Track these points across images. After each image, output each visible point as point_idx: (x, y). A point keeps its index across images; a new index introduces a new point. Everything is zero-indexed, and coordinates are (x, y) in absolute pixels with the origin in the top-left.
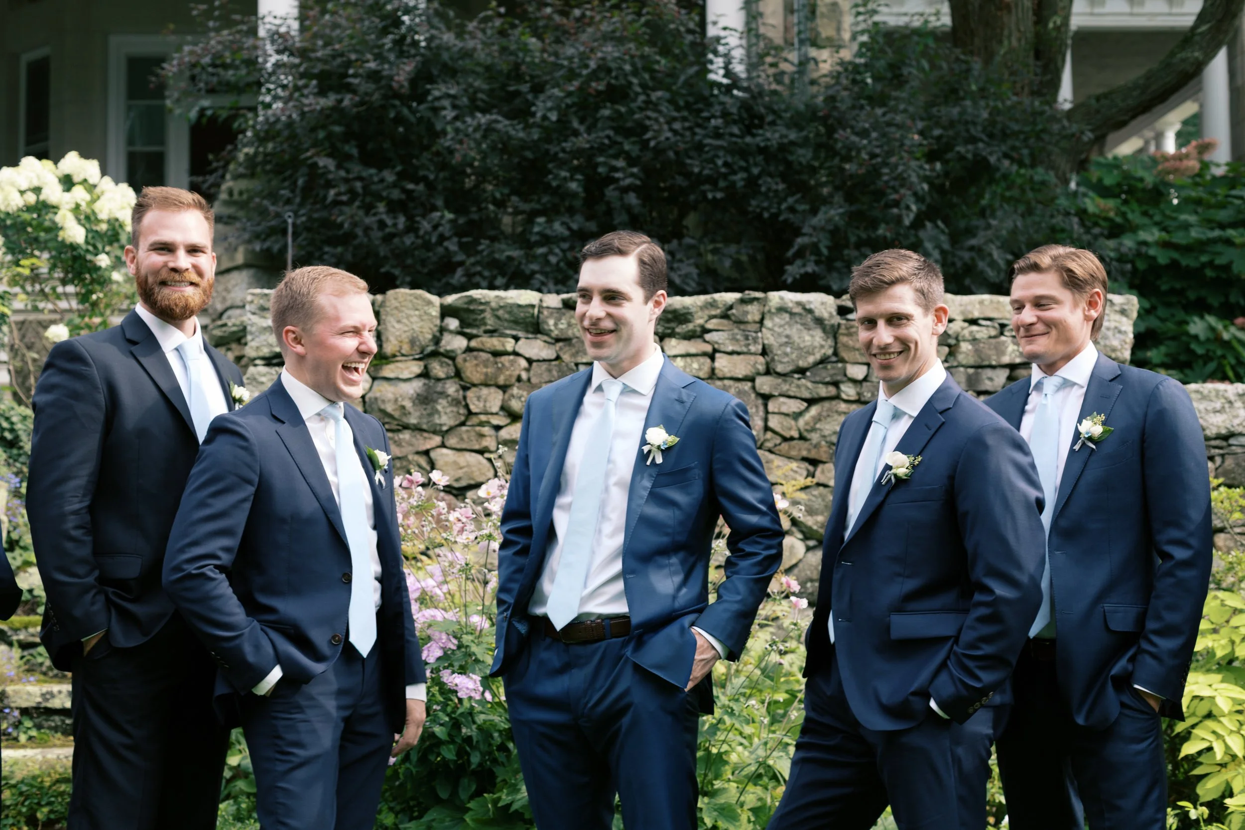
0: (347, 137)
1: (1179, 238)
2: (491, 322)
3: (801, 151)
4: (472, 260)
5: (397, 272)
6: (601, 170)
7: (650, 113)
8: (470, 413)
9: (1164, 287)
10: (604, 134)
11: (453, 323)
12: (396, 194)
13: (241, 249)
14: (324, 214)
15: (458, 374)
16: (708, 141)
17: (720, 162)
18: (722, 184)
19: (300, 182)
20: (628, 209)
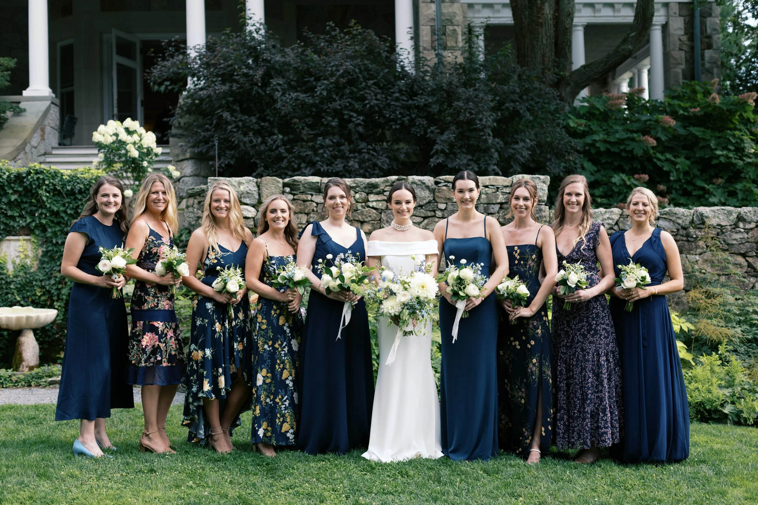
0: (234, 102)
1: (612, 139)
2: (302, 189)
3: (434, 106)
4: (291, 156)
5: (258, 161)
6: (345, 117)
7: (367, 91)
9: (603, 161)
10: (346, 101)
11: (287, 189)
12: (256, 127)
13: (188, 151)
14: (226, 136)
16: (393, 103)
17: (398, 113)
18: (399, 122)
19: (215, 122)
20: (359, 133)
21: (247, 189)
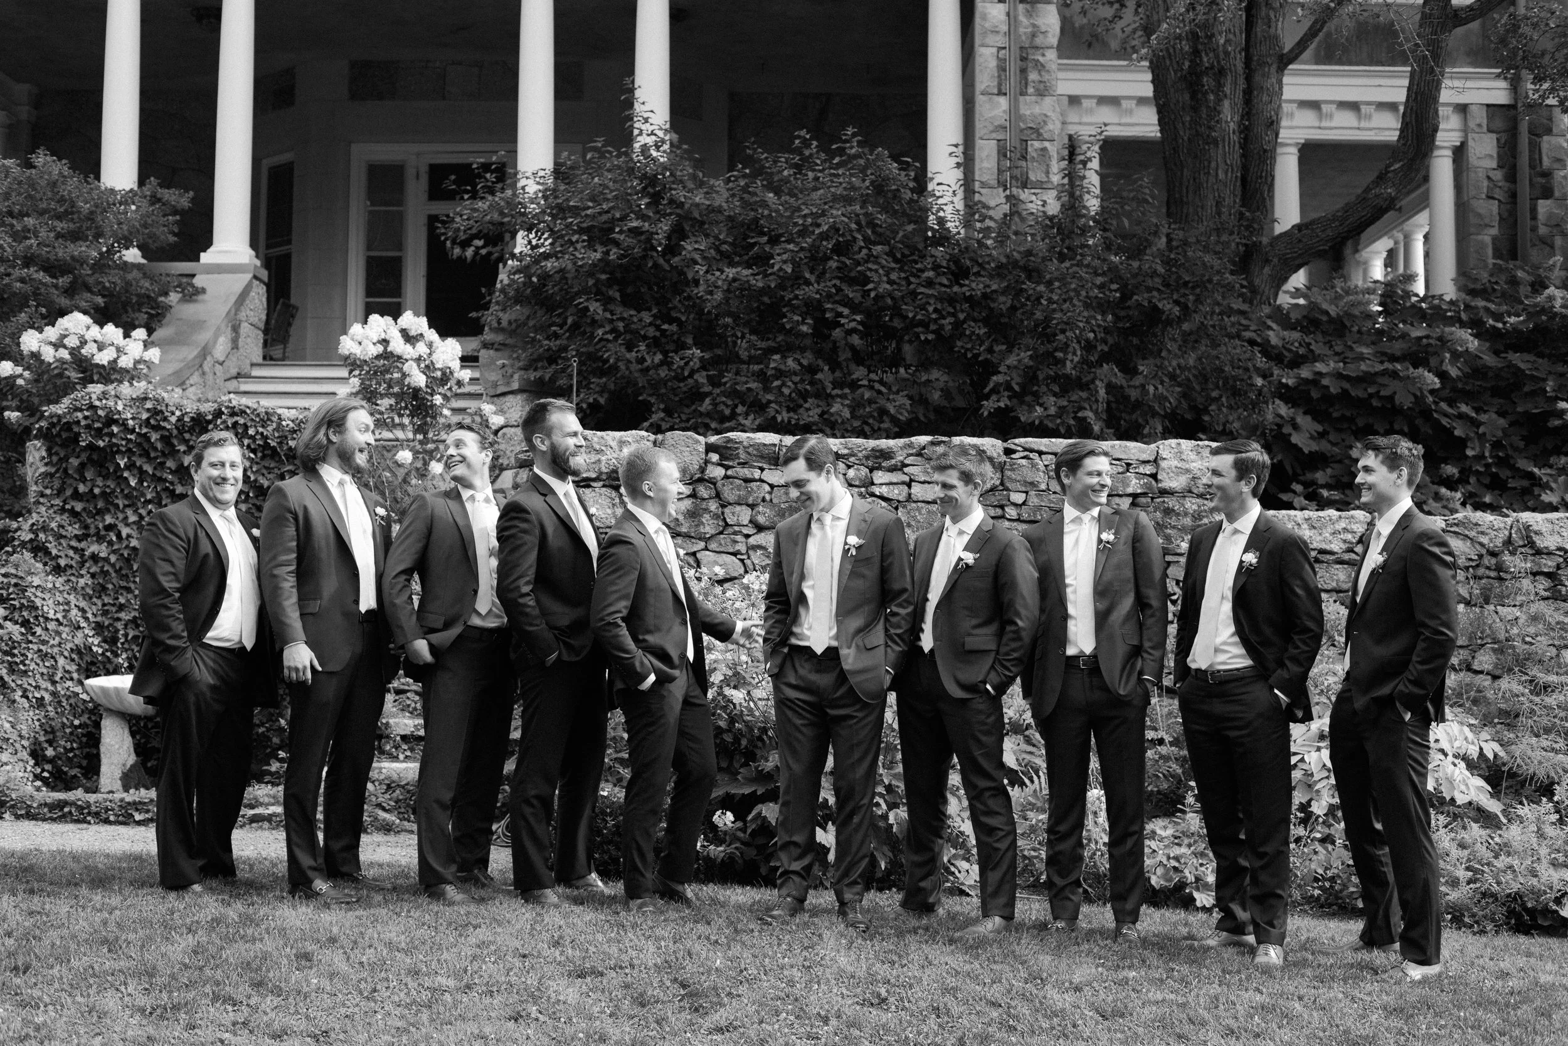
0: (610, 283)
1: (1352, 371)
2: (743, 456)
3: (1002, 299)
4: (718, 391)
5: (653, 400)
6: (827, 315)
7: (870, 265)
8: (727, 525)
9: (1335, 415)
10: (829, 285)
11: (715, 457)
12: (651, 332)
13: (516, 376)
14: (591, 349)
15: (718, 496)
16: (922, 290)
17: (931, 309)
18: (933, 327)
19: (570, 321)
20: (852, 348)
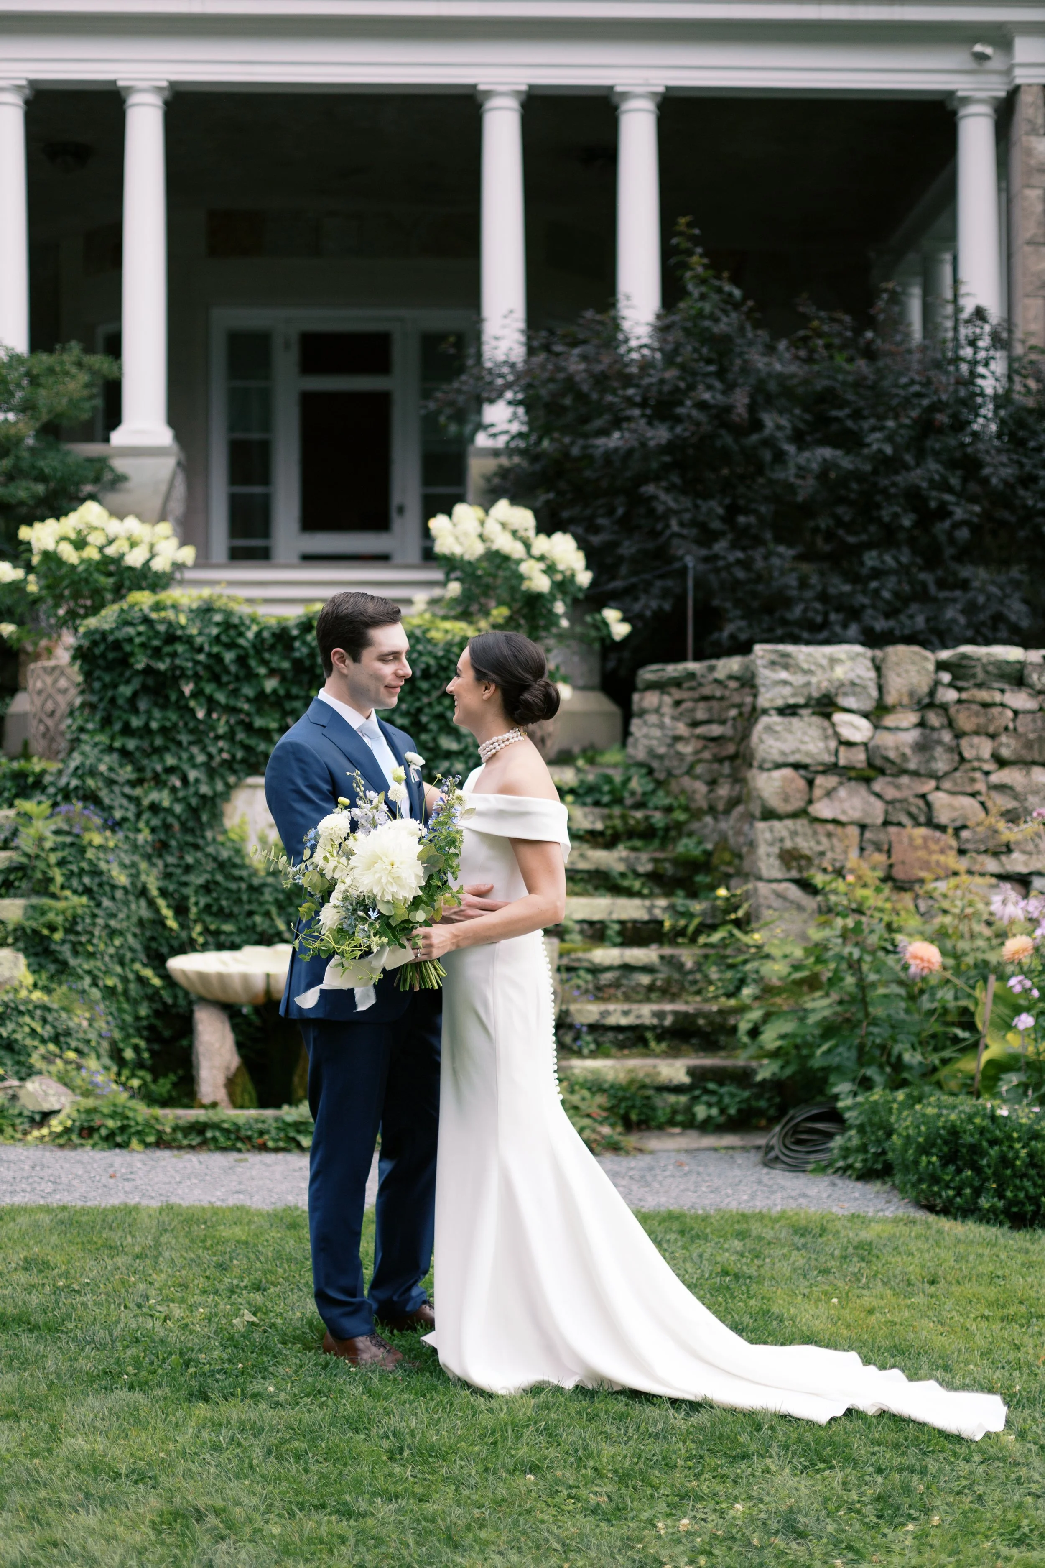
2: (981, 676)
8: (962, 759)
11: (946, 677)
15: (950, 724)
21: (852, 676)
